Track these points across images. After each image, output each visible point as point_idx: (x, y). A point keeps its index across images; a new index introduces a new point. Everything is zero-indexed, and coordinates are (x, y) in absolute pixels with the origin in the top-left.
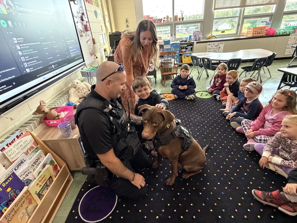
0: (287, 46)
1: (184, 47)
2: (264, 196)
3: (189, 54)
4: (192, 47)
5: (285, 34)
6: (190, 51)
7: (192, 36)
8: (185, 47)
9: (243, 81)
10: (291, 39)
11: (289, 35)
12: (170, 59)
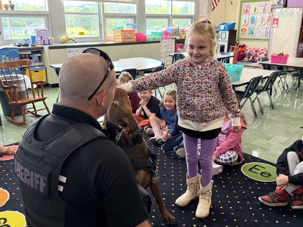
0: (161, 55)
1: (25, 55)
2: (271, 198)
3: (38, 67)
4: (41, 56)
5: (155, 40)
6: (37, 62)
7: (36, 38)
8: (27, 56)
9: (167, 94)
10: (162, 47)
11: (159, 42)
12: (15, 75)
